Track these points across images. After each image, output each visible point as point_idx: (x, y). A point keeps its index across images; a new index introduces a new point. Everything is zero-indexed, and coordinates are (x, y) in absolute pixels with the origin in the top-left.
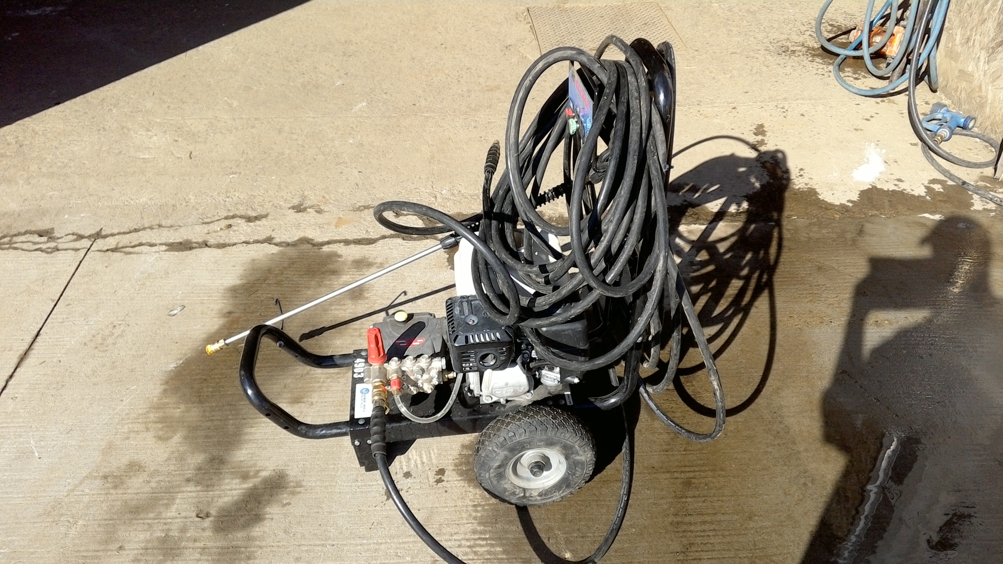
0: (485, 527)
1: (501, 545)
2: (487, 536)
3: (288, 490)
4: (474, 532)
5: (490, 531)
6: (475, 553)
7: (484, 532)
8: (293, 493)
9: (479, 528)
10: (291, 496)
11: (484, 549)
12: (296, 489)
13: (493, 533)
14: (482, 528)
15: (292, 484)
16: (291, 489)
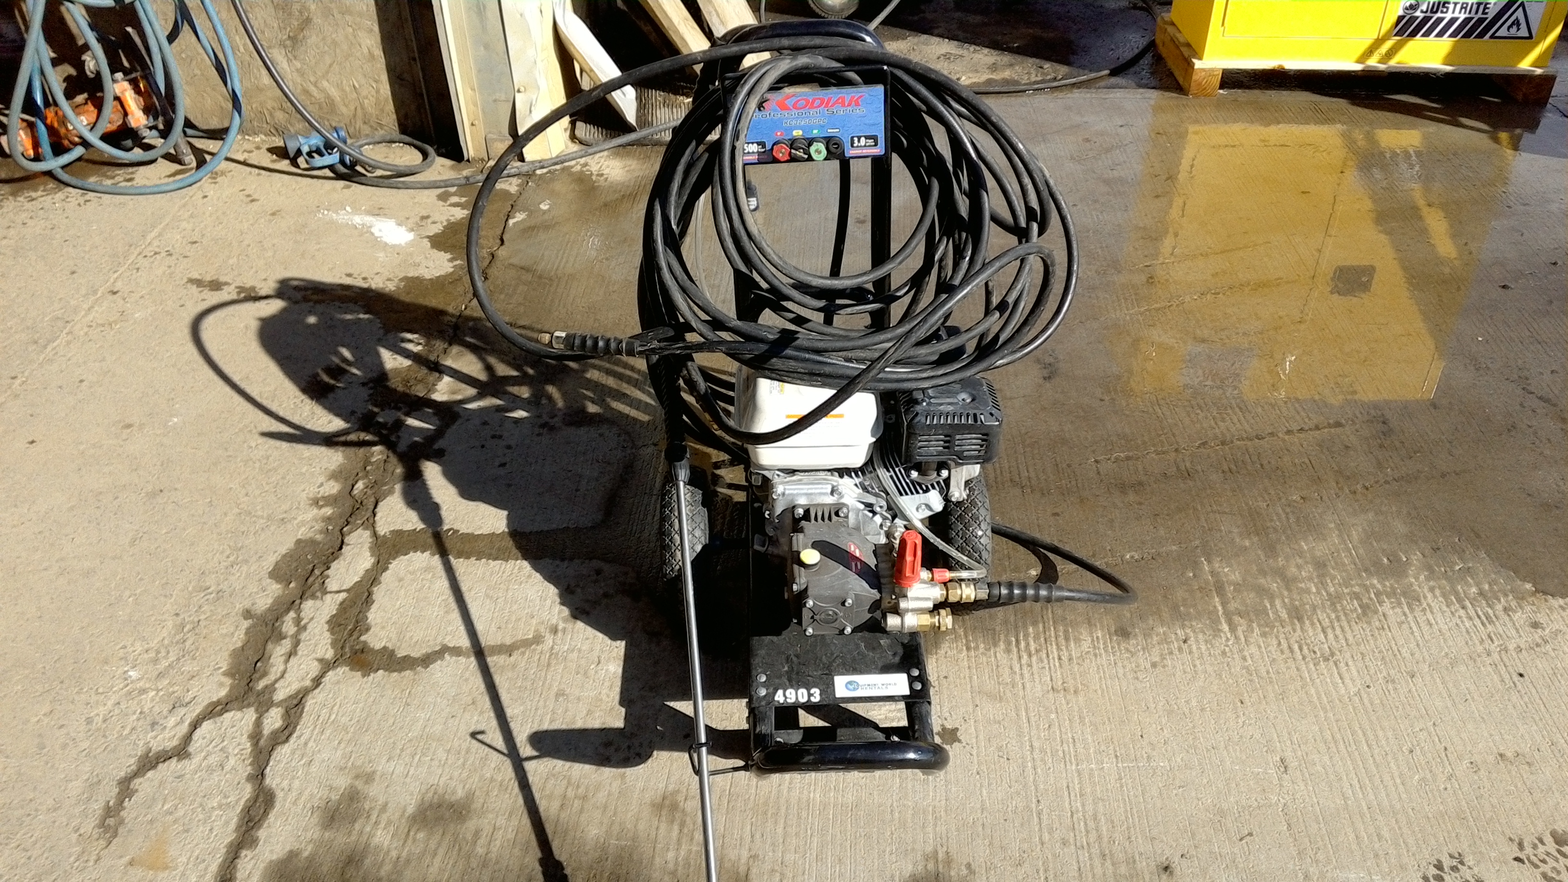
0: (1000, 640)
1: (1025, 627)
2: (1013, 639)
3: (941, 870)
4: (1008, 651)
5: (1006, 636)
6: (1037, 651)
7: (1009, 643)
8: (948, 861)
9: (1002, 645)
10: (953, 865)
11: (1032, 643)
12: (940, 859)
13: (1008, 633)
14: (1001, 643)
15: (931, 866)
16: (941, 867)
